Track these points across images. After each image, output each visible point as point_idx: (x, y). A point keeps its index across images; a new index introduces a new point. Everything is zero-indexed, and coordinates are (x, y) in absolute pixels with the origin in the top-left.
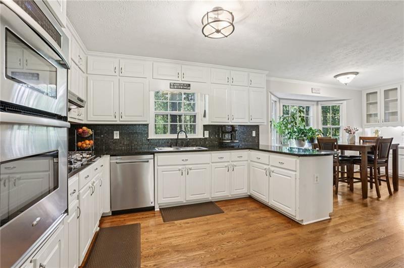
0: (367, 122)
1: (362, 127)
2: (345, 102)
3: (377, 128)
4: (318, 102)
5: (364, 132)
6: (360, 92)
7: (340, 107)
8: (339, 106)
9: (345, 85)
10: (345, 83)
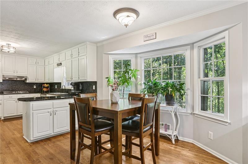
9: (125, 26)
10: (125, 25)
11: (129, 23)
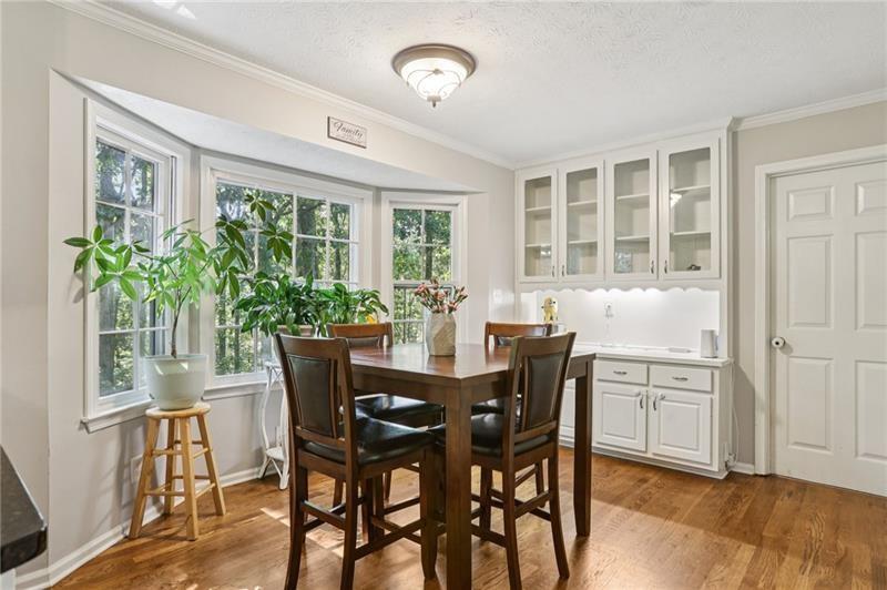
0: (527, 273)
1: (514, 292)
2: (463, 200)
3: (550, 294)
4: (379, 190)
5: (516, 308)
6: (511, 175)
7: (452, 216)
8: (447, 214)
9: (431, 103)
10: (430, 99)
11: (442, 94)
